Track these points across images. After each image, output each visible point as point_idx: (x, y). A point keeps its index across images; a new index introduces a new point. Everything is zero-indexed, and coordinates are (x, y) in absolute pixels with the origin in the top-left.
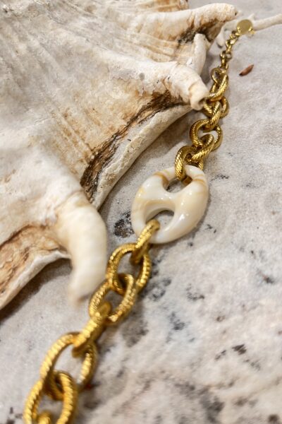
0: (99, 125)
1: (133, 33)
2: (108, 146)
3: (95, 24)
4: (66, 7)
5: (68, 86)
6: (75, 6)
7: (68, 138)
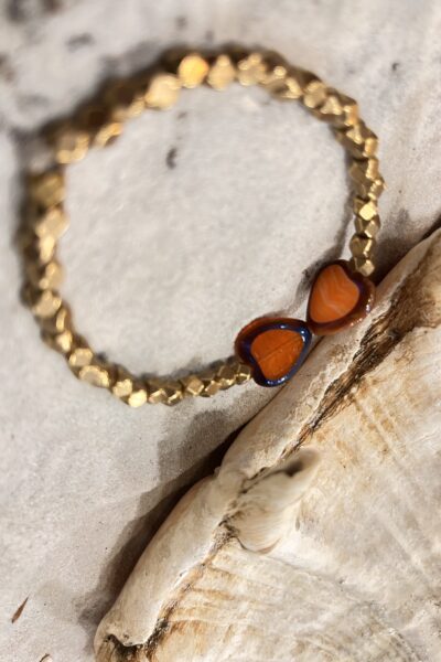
0: (339, 443)
1: (241, 622)
2: (327, 410)
3: (304, 621)
4: (340, 639)
5: (377, 499)
6: (324, 646)
7: (389, 416)
